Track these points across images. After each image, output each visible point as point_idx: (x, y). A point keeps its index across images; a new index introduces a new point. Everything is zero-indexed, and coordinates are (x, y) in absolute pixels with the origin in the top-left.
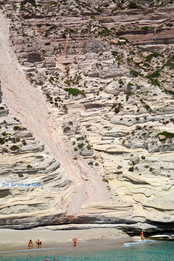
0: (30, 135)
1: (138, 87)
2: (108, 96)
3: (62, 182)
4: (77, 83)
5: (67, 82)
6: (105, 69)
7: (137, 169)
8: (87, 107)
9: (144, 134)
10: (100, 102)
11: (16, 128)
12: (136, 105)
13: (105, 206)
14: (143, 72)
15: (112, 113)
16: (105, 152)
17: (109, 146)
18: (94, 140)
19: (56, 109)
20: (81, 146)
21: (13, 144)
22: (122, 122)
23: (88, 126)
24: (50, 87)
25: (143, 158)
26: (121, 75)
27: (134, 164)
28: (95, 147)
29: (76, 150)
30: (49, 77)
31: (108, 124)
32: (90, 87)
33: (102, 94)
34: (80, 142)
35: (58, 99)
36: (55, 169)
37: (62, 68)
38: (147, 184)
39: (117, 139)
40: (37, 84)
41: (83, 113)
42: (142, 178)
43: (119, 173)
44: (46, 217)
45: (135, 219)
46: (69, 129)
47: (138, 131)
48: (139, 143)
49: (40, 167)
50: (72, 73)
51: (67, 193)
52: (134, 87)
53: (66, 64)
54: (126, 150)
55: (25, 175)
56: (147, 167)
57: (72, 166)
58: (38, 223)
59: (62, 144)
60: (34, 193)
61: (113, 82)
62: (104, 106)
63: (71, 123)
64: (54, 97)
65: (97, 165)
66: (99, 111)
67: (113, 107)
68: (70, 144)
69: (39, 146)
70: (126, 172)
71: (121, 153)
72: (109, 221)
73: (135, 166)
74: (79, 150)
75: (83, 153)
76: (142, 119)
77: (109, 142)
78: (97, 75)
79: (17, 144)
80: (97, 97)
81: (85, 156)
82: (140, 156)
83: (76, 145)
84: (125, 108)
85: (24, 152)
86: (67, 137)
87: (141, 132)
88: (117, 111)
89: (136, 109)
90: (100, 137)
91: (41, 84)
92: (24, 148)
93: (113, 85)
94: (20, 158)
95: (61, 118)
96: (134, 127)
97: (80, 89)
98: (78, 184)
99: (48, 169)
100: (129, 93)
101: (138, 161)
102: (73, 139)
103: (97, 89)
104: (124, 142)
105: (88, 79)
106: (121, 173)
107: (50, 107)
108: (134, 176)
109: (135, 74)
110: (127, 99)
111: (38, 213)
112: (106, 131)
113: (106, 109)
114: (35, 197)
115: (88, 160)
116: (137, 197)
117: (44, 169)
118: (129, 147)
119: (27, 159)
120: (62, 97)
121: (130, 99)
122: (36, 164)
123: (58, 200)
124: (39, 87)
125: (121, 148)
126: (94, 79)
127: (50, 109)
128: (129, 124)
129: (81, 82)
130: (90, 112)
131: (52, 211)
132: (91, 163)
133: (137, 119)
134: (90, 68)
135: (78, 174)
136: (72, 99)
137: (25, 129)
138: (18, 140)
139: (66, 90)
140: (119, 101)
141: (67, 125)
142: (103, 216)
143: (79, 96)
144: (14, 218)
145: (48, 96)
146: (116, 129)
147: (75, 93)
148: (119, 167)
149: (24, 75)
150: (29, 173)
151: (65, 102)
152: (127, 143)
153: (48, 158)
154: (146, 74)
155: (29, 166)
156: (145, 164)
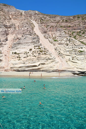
0: (48, 51)
1: (72, 40)
2: (64, 42)
3: (56, 62)
4: (56, 38)
5: (53, 38)
6: (62, 35)
7: (74, 59)
8: (59, 44)
9: (75, 51)
10: (62, 43)
11: (44, 49)
12: (72, 44)
13: (68, 68)
14: (72, 36)
15: (66, 46)
16: (65, 55)
17: (66, 54)
18: (62, 52)
19: (52, 44)
20: (60, 53)
21: (44, 53)
22: (69, 48)
23: (60, 49)
24: (50, 39)
25: (75, 57)
26: (66, 37)
27: (73, 58)
28: (63, 54)
29: (58, 54)
30: (49, 37)
31: (65, 48)
32: (59, 39)
33: (62, 41)
34: (59, 52)
35: (52, 42)
36: (55, 59)
37: (51, 35)
38: (77, 63)
39: (68, 52)
40: (47, 38)
41: (58, 46)
42: (76, 61)
43: (69, 60)
44: (54, 70)
45: (75, 71)
46: (56, 49)
47: (73, 50)
48: (74, 53)
49: (51, 58)
50: (54, 36)
51: (58, 64)
52: (71, 40)
53: (52, 34)
54: (71, 55)
55: (48, 60)
56: (76, 59)
57: (58, 58)
58: (52, 71)
59: (55, 53)
60: (50, 64)
61: (65, 38)
62: (63, 44)
63: (57, 48)
64: (51, 42)
65: (64, 58)
66: (62, 45)
67: (66, 44)
68: (57, 53)
69: (50, 53)
70: (71, 60)
71: (69, 55)
72: (69, 71)
73: (73, 59)
74: (59, 54)
75: (60, 55)
76: (74, 47)
77: (66, 53)
78: (60, 37)
79: (45, 53)
80: (61, 42)
81: (61, 56)
82: (74, 56)
83: (58, 53)
84: (69, 44)
85: (47, 55)
86: (56, 51)
87: (74, 50)
88: (67, 45)
89: (72, 45)
90: (63, 52)
91: (48, 38)
92: (47, 53)
93: (65, 39)
94: (46, 56)
95: (54, 47)
96: (72, 49)
97: (57, 40)
98: (60, 62)
99: (53, 59)
100: (70, 41)
101: (74, 57)
102: (57, 52)
103: (61, 40)
104: (70, 53)
105: (58, 37)
106: (70, 60)
107: (50, 44)
108: (73, 61)
109: (71, 37)
110: (69, 42)
111: (52, 69)
112: (65, 50)
113: (64, 45)
114: (51, 65)
115: (62, 57)
116: (75, 66)
117: (52, 59)
118: (71, 54)
119: (48, 56)
120: (53, 42)
121: (70, 42)
122: (50, 57)
123: (56, 66)
124: (47, 39)
125: (69, 54)
126: (60, 38)
127: (51, 45)
128: (71, 48)
129: (57, 38)
130: (60, 45)
131: (55, 68)
132: (63, 58)
133: (73, 47)
134: (58, 35)
135: (60, 60)
136: (55, 42)
137: (47, 49)
138: (45, 52)
139: (54, 40)
140: (67, 43)
141: (56, 48)
142: (68, 70)
143: (57, 41)
144: (47, 70)
145: (50, 41)
146: (67, 50)
147: (56, 41)
148: (69, 59)
149: (43, 36)
150: (49, 59)
151: (54, 43)
152: (71, 53)
153: (53, 56)
154: (73, 37)
155: (49, 58)
156: (76, 58)
